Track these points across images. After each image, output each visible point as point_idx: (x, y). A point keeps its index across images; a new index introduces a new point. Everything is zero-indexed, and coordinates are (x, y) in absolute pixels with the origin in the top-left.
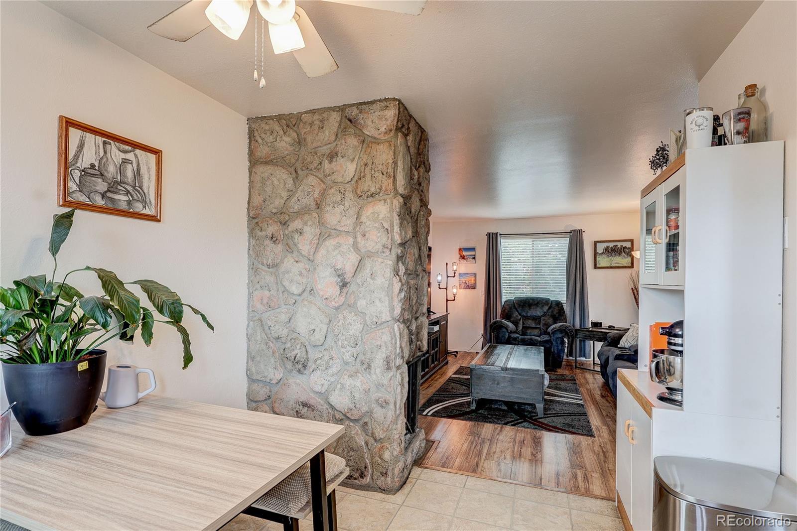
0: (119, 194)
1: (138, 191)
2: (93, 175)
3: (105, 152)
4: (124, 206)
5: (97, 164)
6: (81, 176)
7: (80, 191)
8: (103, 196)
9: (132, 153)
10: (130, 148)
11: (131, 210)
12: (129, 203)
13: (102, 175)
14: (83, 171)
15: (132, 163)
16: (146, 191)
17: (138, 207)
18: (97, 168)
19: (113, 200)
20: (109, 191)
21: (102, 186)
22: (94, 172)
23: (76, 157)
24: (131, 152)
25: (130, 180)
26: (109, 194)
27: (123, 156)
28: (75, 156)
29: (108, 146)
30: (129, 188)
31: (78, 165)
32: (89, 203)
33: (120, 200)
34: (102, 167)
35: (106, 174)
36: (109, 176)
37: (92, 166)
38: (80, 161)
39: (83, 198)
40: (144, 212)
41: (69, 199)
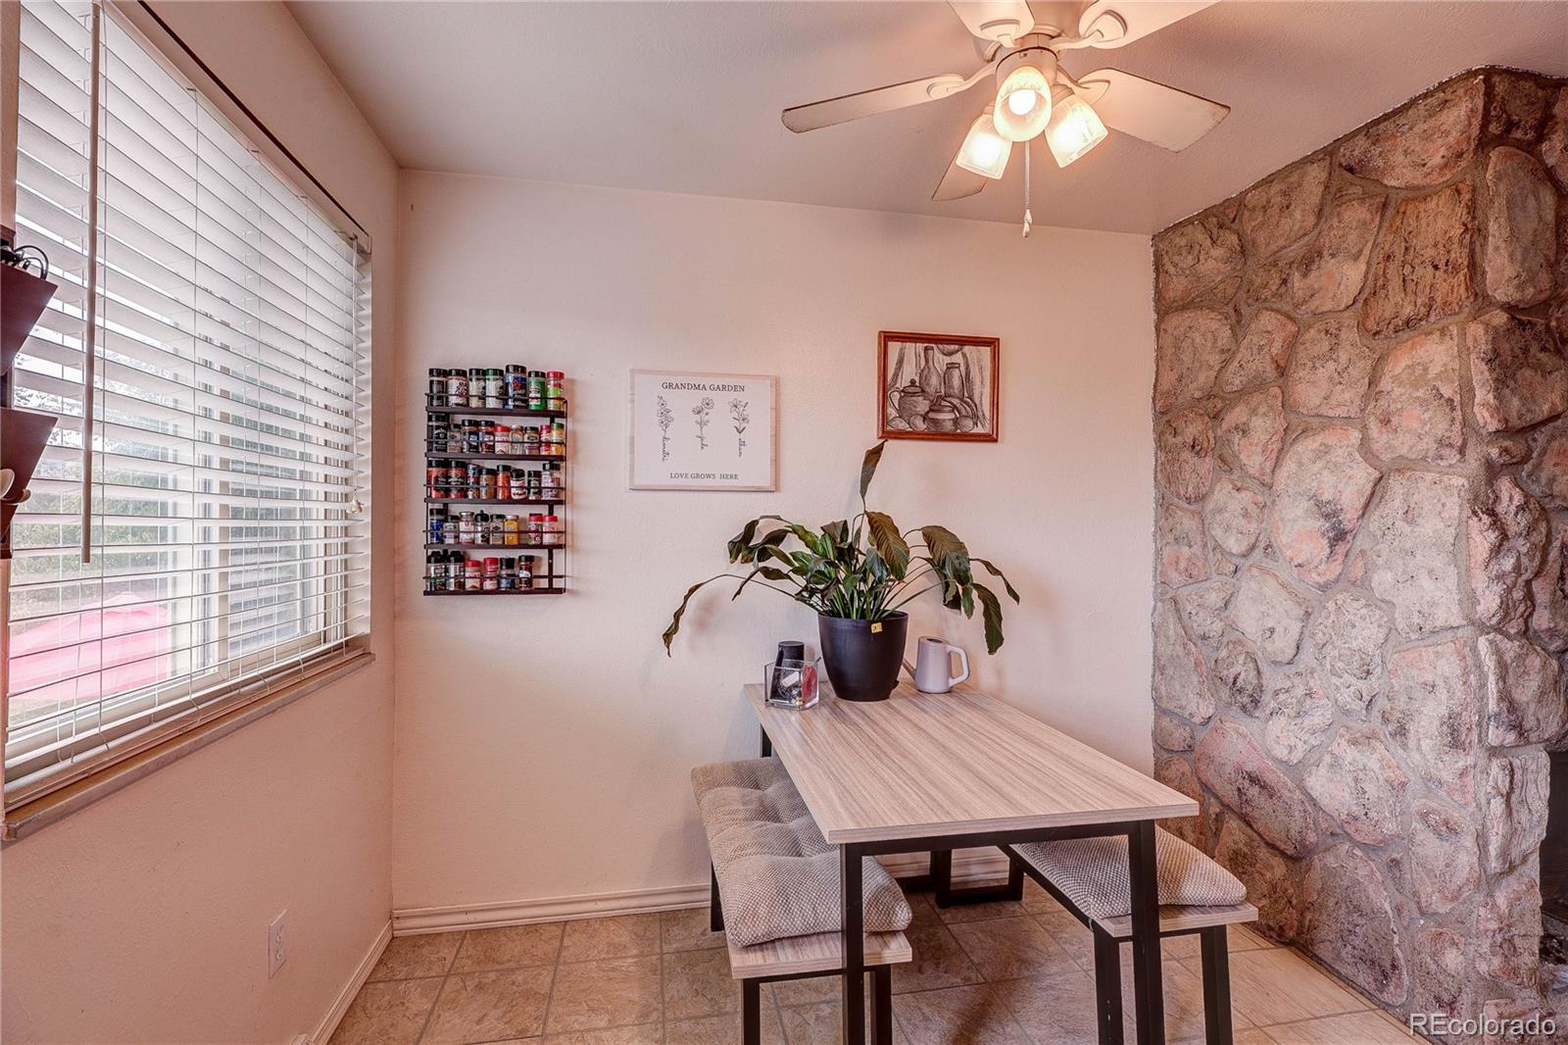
0: (944, 412)
1: (967, 403)
2: (914, 394)
3: (927, 361)
4: (949, 427)
5: (917, 380)
6: (901, 397)
7: (900, 417)
8: (925, 418)
9: (960, 353)
10: (957, 347)
11: (959, 431)
12: (956, 421)
13: (923, 391)
14: (903, 391)
15: (959, 367)
16: (977, 401)
17: (968, 426)
18: (917, 384)
19: (935, 422)
20: (931, 410)
21: (923, 406)
22: (917, 389)
23: (896, 375)
24: (958, 351)
25: (956, 391)
26: (932, 415)
27: (948, 360)
28: (894, 375)
29: (930, 352)
30: (956, 401)
31: (898, 385)
32: (910, 429)
33: (944, 420)
34: (923, 381)
35: (927, 389)
36: (931, 390)
37: (913, 382)
38: (899, 380)
39: (902, 425)
40: (976, 430)
41: (889, 428)
